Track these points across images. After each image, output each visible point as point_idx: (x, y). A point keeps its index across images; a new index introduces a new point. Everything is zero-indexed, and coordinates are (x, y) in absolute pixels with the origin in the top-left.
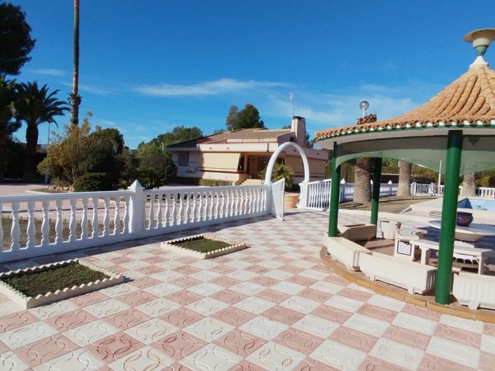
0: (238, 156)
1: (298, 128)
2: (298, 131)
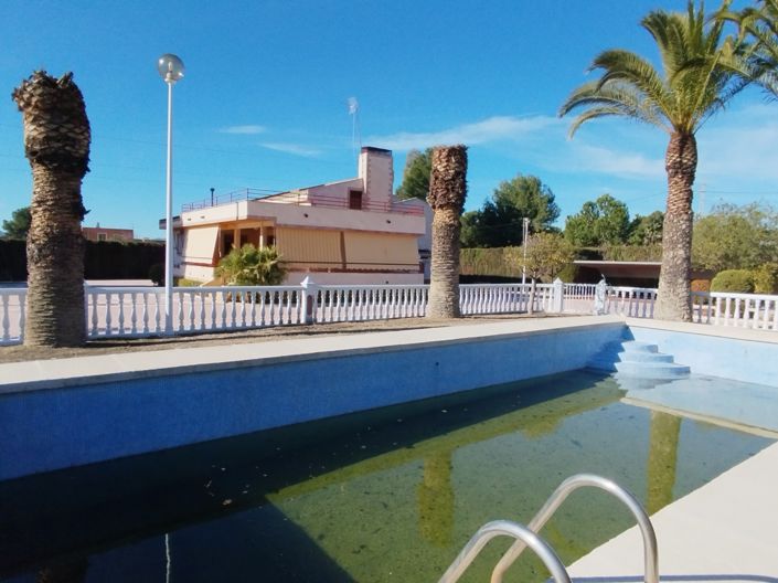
1: (368, 171)
2: (368, 176)
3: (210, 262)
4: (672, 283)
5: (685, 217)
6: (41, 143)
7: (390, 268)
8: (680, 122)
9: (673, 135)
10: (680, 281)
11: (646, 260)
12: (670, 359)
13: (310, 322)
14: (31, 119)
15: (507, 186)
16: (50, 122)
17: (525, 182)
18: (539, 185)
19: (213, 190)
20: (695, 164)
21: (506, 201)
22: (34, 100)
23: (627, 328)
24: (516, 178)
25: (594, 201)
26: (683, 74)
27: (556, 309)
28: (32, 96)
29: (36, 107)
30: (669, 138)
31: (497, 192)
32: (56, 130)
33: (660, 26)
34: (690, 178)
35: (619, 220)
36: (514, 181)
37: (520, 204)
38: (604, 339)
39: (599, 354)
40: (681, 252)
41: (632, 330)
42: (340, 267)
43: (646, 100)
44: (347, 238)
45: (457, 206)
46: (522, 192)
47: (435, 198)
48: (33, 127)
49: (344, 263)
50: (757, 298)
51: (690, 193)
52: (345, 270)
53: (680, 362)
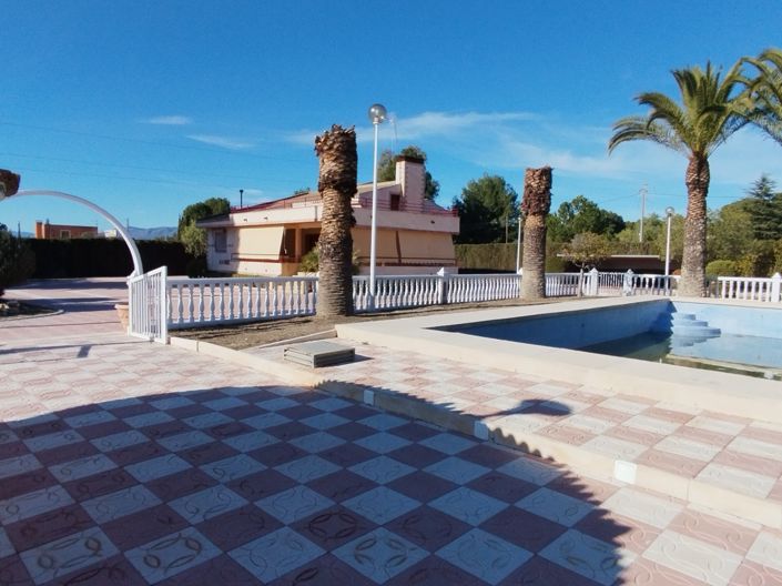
0: (280, 232)
1: (406, 177)
2: (406, 182)
3: (277, 258)
4: (692, 270)
5: (702, 221)
6: (340, 175)
7: (422, 262)
8: (697, 149)
9: (692, 160)
10: (699, 268)
11: (626, 253)
12: (706, 324)
13: (444, 302)
14: (333, 158)
15: (474, 185)
16: (346, 160)
17: (491, 181)
18: (504, 184)
19: (241, 191)
20: (708, 181)
21: (475, 200)
22: (335, 146)
23: (671, 302)
24: (482, 178)
25: (570, 201)
26: (706, 116)
27: (593, 293)
28: (334, 143)
29: (337, 150)
30: (688, 162)
31: (465, 191)
32: (349, 166)
33: (686, 79)
34: (705, 192)
35: (593, 218)
36: (481, 181)
37: (487, 202)
38: (659, 311)
39: (656, 322)
40: (699, 247)
41: (675, 305)
42: (397, 261)
43: (673, 133)
44: (400, 235)
45: (544, 213)
46: (489, 191)
47: (529, 207)
48: (334, 164)
49: (400, 258)
50: (746, 280)
51: (705, 202)
52: (400, 264)
53: (712, 326)
